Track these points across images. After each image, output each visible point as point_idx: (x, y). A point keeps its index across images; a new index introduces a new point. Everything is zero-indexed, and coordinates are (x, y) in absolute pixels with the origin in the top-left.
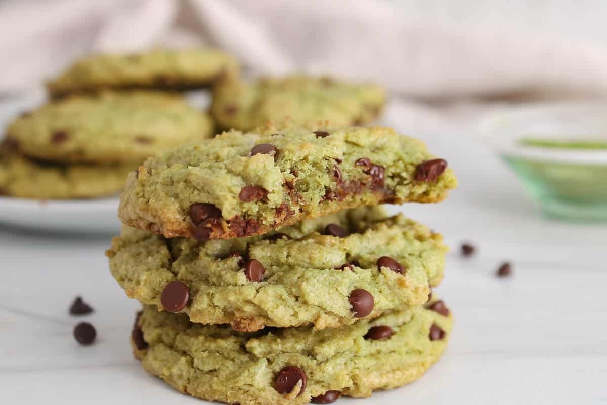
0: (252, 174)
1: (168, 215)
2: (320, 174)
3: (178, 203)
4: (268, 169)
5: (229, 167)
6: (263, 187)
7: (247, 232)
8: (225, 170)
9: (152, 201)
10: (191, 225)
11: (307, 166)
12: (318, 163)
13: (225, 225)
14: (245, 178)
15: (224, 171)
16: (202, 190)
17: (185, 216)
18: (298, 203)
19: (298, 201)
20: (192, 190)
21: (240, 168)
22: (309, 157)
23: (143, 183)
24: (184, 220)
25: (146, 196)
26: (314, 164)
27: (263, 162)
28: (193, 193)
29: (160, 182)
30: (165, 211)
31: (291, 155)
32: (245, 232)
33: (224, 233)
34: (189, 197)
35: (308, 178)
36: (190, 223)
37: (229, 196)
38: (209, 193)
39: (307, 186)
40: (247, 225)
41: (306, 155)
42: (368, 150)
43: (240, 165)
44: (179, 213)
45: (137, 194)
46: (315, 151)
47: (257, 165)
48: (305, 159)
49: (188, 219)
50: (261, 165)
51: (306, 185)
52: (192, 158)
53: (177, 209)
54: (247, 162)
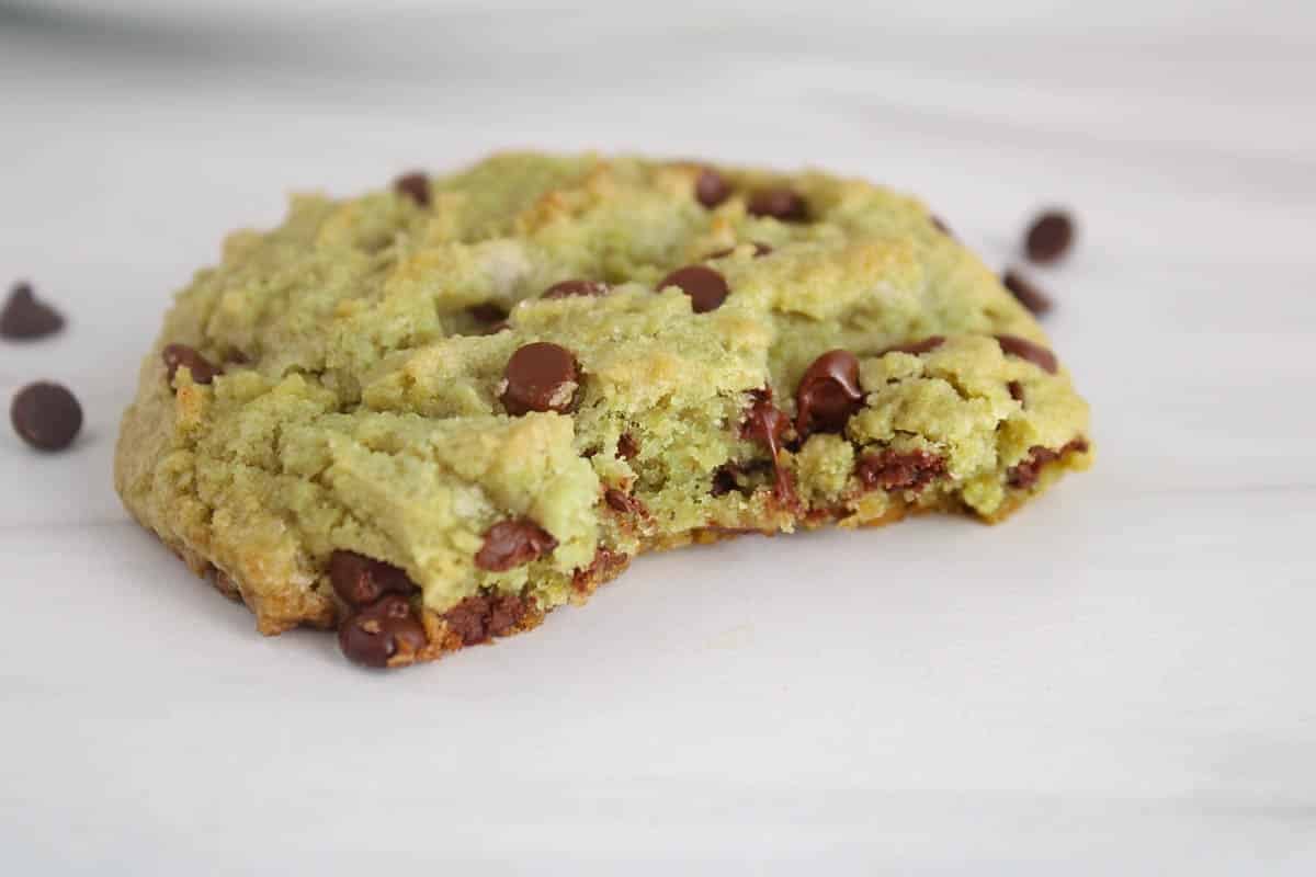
0: (513, 490)
1: (269, 579)
2: (700, 438)
3: (296, 538)
4: (559, 471)
5: (447, 456)
6: (543, 527)
7: (490, 627)
8: (435, 466)
9: (220, 520)
10: (333, 603)
11: (667, 426)
12: (696, 410)
13: (432, 622)
14: (492, 495)
15: (429, 471)
16: (366, 523)
17: (316, 577)
18: (635, 528)
19: (635, 521)
20: (336, 514)
21: (478, 469)
22: (673, 399)
23: (192, 436)
24: (314, 587)
25: (205, 492)
26: (686, 414)
27: (543, 452)
28: (340, 524)
29: (241, 452)
30: (261, 565)
31: (622, 399)
32: (485, 627)
33: (428, 642)
34: (330, 534)
35: (666, 456)
36: (329, 597)
37: (446, 560)
38: (388, 537)
39: (661, 471)
40: (491, 609)
41: (663, 394)
42: (836, 327)
43: (477, 459)
44: (300, 567)
45: (176, 475)
46: (690, 380)
47: (528, 462)
48: (664, 402)
49: (325, 583)
50: (538, 461)
51: (658, 468)
52: (331, 345)
53: (296, 558)
54: (496, 450)
